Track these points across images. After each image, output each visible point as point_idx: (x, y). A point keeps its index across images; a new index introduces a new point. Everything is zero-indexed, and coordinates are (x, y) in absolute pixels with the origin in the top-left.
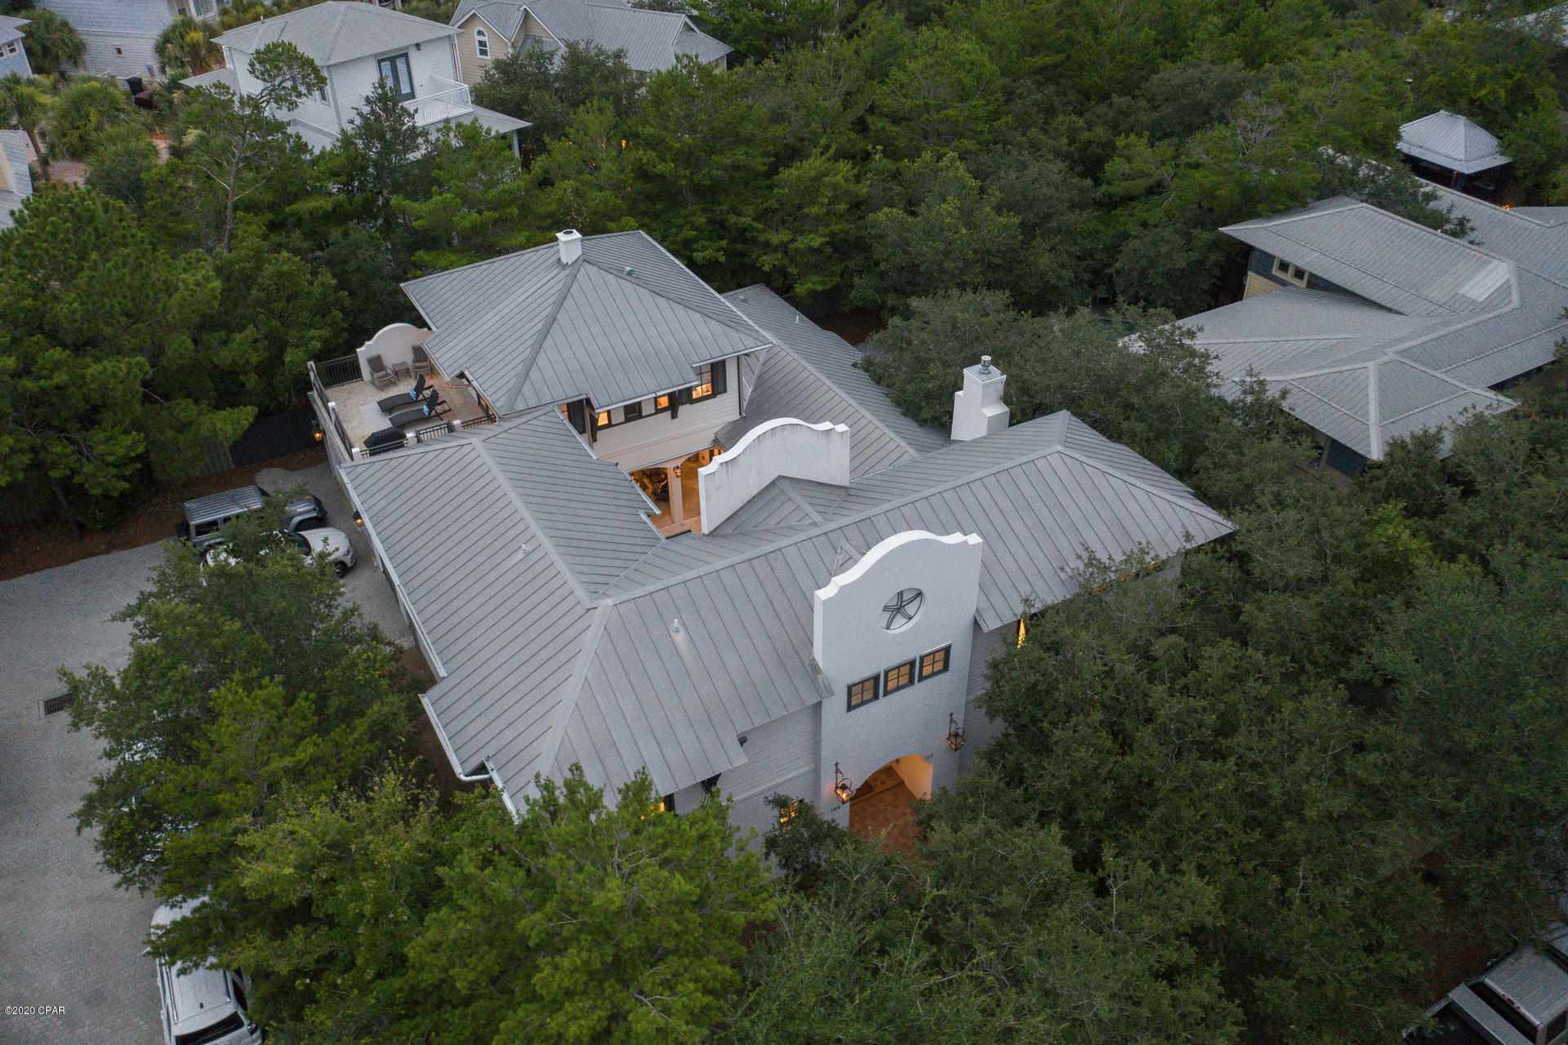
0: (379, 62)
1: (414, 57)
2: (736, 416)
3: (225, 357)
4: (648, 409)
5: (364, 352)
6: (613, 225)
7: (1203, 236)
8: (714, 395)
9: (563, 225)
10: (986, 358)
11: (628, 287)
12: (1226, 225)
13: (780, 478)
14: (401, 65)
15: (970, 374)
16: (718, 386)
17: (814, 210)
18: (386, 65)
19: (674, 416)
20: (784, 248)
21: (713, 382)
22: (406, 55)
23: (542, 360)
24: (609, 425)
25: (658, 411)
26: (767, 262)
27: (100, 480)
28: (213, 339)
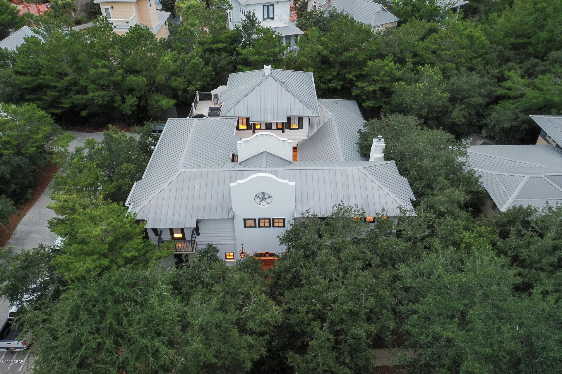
0: (263, 6)
1: (276, 6)
2: (306, 138)
3: (174, 84)
4: (274, 127)
5: (213, 92)
6: (304, 69)
7: (522, 116)
8: (298, 129)
9: (267, 62)
10: (380, 136)
11: (279, 86)
12: (533, 114)
13: (265, 152)
14: (271, 8)
15: (375, 141)
16: (300, 126)
17: (376, 78)
18: (266, 8)
19: (283, 132)
20: (363, 88)
21: (299, 124)
22: (273, 5)
23: (241, 103)
24: (260, 129)
25: (277, 129)
26: (355, 92)
27: (127, 109)
28: (173, 78)
